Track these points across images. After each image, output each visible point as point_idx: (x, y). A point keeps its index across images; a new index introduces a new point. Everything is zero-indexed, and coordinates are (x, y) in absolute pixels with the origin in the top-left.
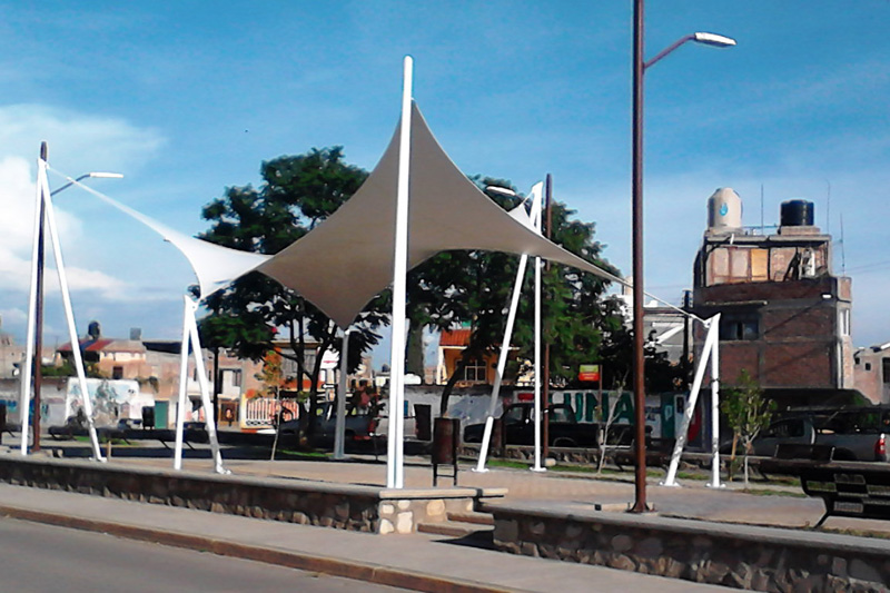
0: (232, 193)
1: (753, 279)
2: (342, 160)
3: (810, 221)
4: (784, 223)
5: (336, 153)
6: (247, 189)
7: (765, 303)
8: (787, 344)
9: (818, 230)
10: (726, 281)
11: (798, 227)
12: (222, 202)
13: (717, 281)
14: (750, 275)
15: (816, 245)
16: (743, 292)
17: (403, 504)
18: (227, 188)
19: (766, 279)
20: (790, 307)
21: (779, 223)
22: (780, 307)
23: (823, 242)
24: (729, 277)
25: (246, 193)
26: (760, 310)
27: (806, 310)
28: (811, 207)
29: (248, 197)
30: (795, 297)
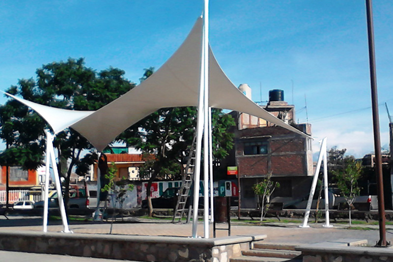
0: (22, 83)
1: (261, 126)
2: (83, 65)
3: (282, 99)
4: (271, 100)
5: (80, 61)
6: (30, 80)
7: (271, 136)
8: (282, 156)
9: (287, 103)
10: (248, 127)
11: (278, 102)
12: (16, 88)
13: (244, 127)
14: (259, 124)
15: (288, 109)
16: (259, 132)
17: (223, 248)
18: (19, 80)
19: (266, 126)
20: (283, 138)
21: (268, 100)
22: (278, 139)
23: (291, 108)
24: (250, 125)
25: (30, 82)
26: (268, 140)
27: (291, 140)
28: (282, 92)
29: (30, 85)
30: (285, 134)
